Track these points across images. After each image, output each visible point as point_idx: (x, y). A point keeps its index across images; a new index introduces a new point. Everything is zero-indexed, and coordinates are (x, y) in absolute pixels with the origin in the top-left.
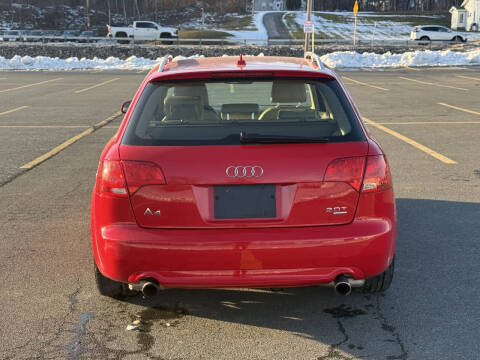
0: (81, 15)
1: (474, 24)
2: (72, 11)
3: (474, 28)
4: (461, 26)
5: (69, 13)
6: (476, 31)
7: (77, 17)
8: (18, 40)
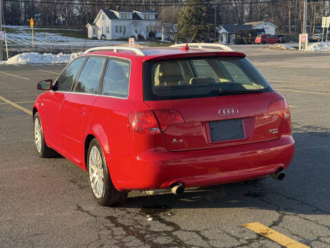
1: (103, 35)
3: (103, 37)
4: (95, 36)
6: (105, 40)
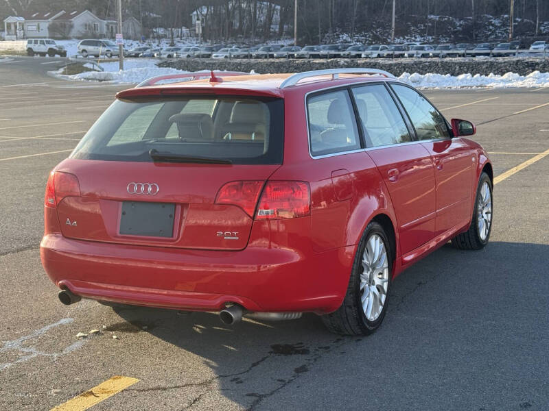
0: (504, 25)
2: (493, 21)
5: (490, 24)
7: (500, 27)
8: (423, 56)
